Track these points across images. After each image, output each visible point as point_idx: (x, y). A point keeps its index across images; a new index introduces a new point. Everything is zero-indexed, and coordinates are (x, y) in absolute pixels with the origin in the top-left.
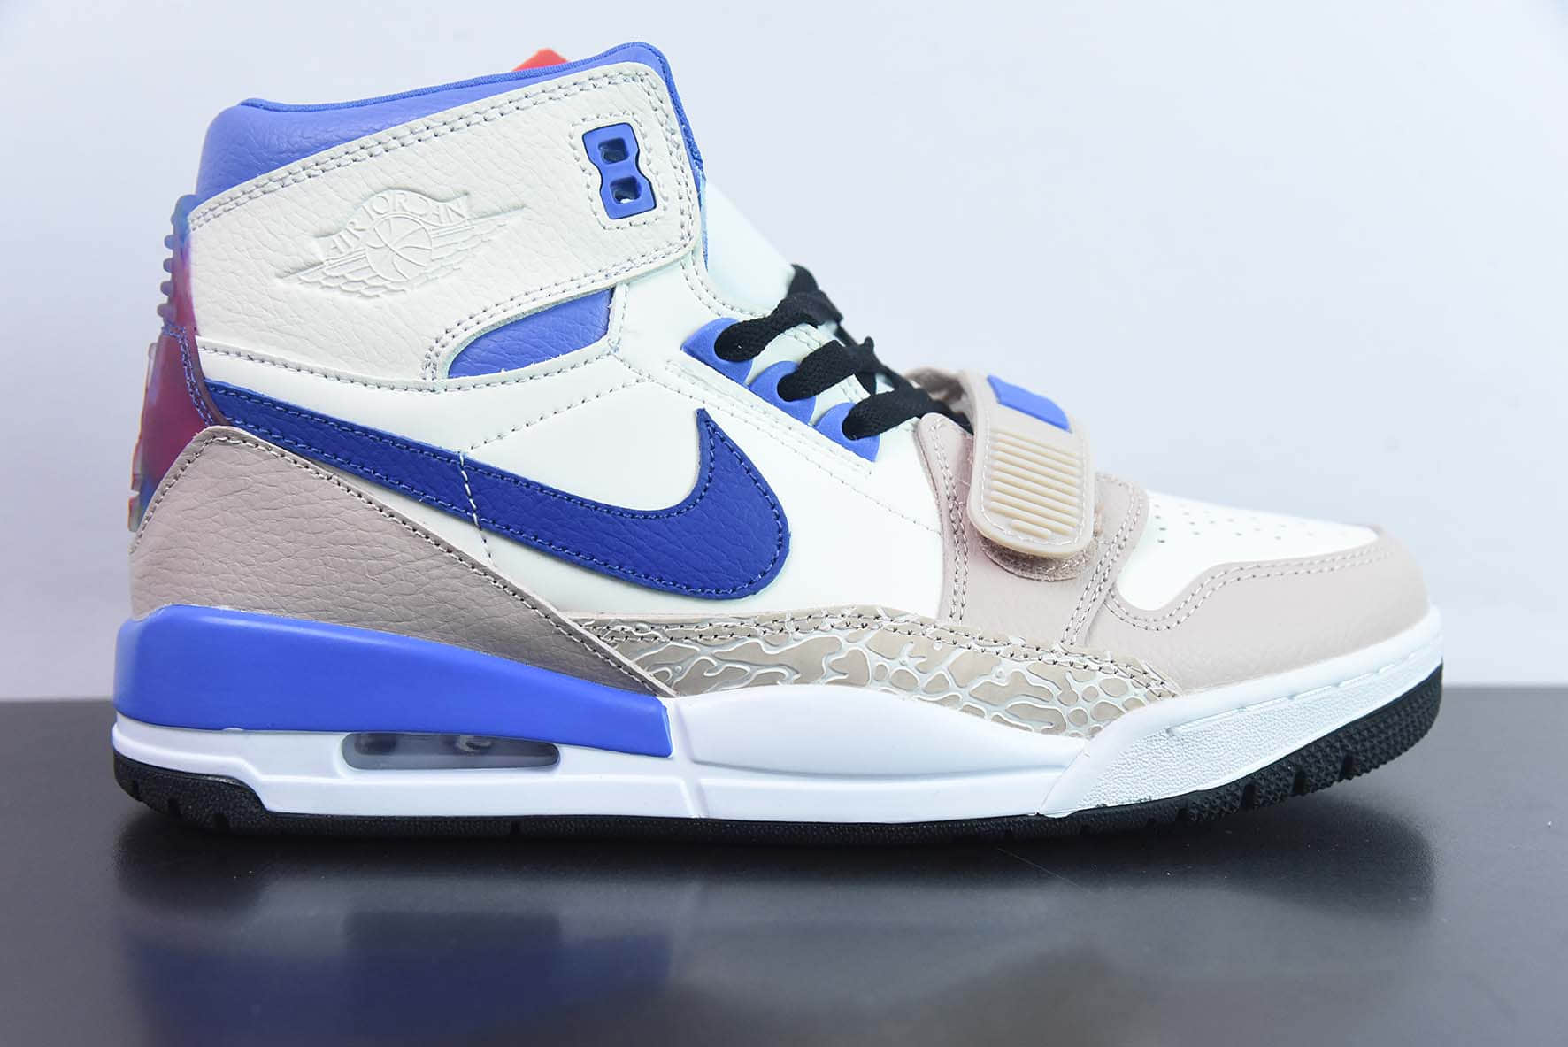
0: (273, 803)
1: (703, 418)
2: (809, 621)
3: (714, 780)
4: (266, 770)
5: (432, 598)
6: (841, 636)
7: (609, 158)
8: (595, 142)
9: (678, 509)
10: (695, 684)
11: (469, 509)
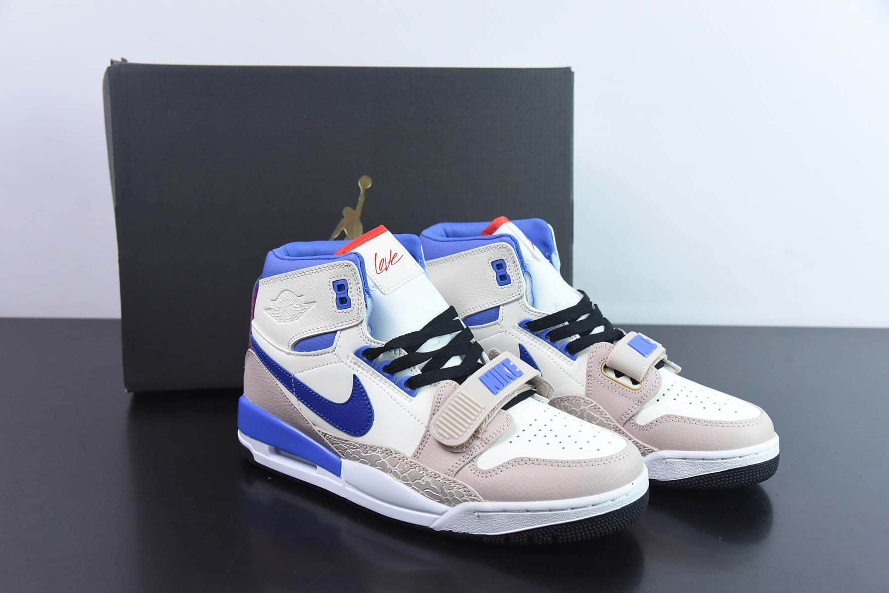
0: (256, 459)
1: (355, 376)
2: (374, 448)
3: (349, 489)
4: (255, 449)
5: (287, 414)
6: (381, 455)
7: (339, 290)
8: (336, 285)
9: (343, 404)
10: (348, 457)
11: (293, 391)
